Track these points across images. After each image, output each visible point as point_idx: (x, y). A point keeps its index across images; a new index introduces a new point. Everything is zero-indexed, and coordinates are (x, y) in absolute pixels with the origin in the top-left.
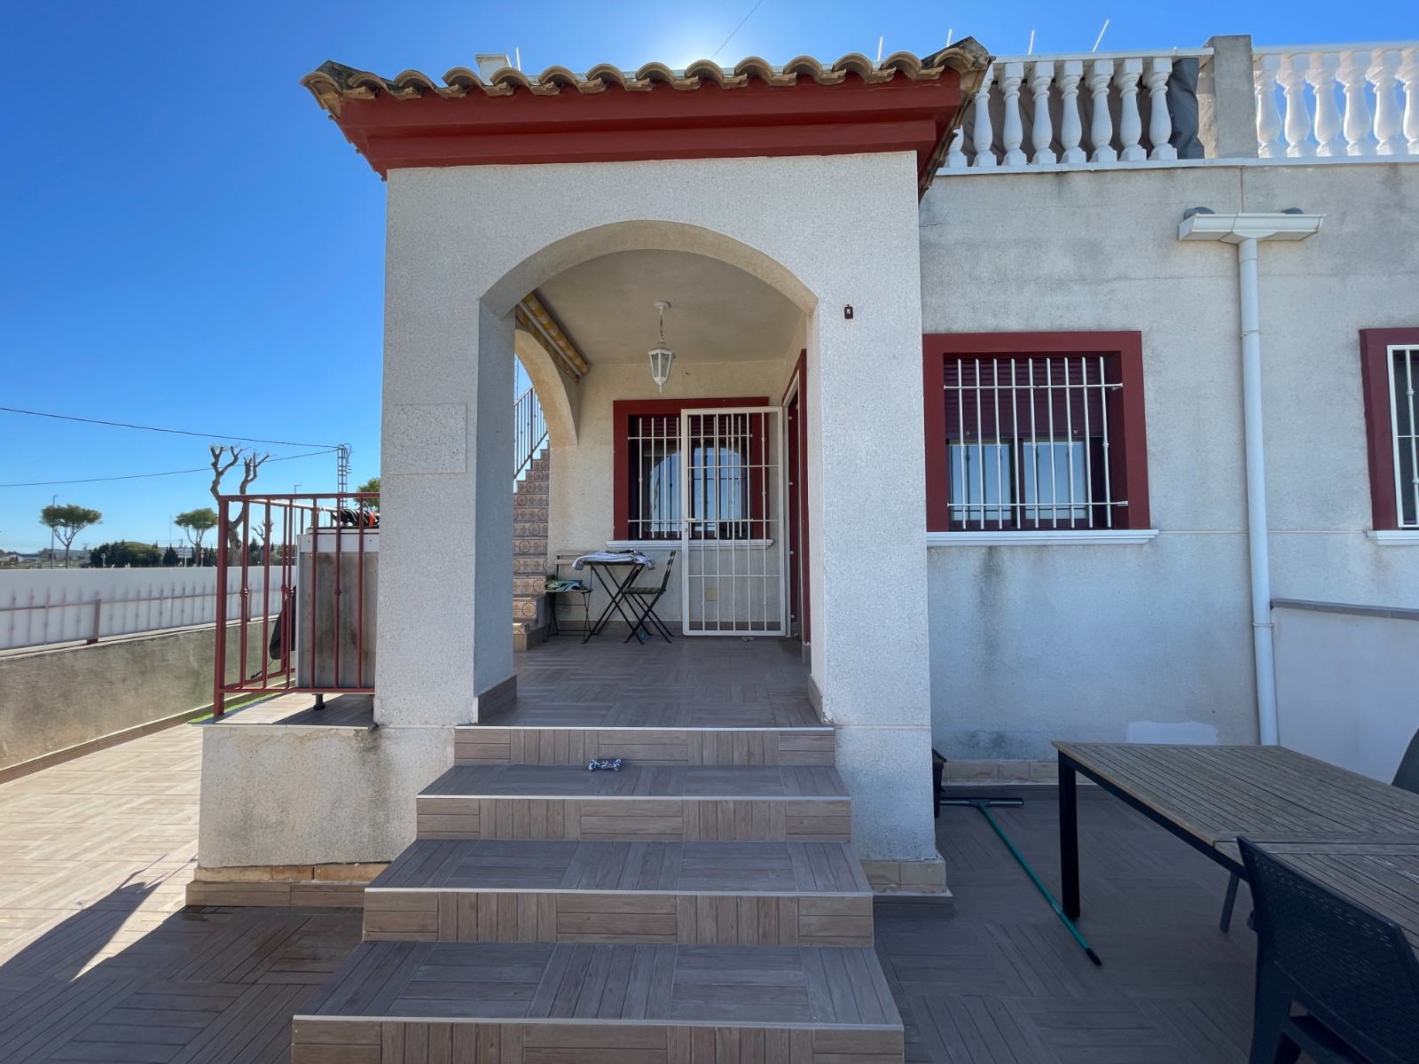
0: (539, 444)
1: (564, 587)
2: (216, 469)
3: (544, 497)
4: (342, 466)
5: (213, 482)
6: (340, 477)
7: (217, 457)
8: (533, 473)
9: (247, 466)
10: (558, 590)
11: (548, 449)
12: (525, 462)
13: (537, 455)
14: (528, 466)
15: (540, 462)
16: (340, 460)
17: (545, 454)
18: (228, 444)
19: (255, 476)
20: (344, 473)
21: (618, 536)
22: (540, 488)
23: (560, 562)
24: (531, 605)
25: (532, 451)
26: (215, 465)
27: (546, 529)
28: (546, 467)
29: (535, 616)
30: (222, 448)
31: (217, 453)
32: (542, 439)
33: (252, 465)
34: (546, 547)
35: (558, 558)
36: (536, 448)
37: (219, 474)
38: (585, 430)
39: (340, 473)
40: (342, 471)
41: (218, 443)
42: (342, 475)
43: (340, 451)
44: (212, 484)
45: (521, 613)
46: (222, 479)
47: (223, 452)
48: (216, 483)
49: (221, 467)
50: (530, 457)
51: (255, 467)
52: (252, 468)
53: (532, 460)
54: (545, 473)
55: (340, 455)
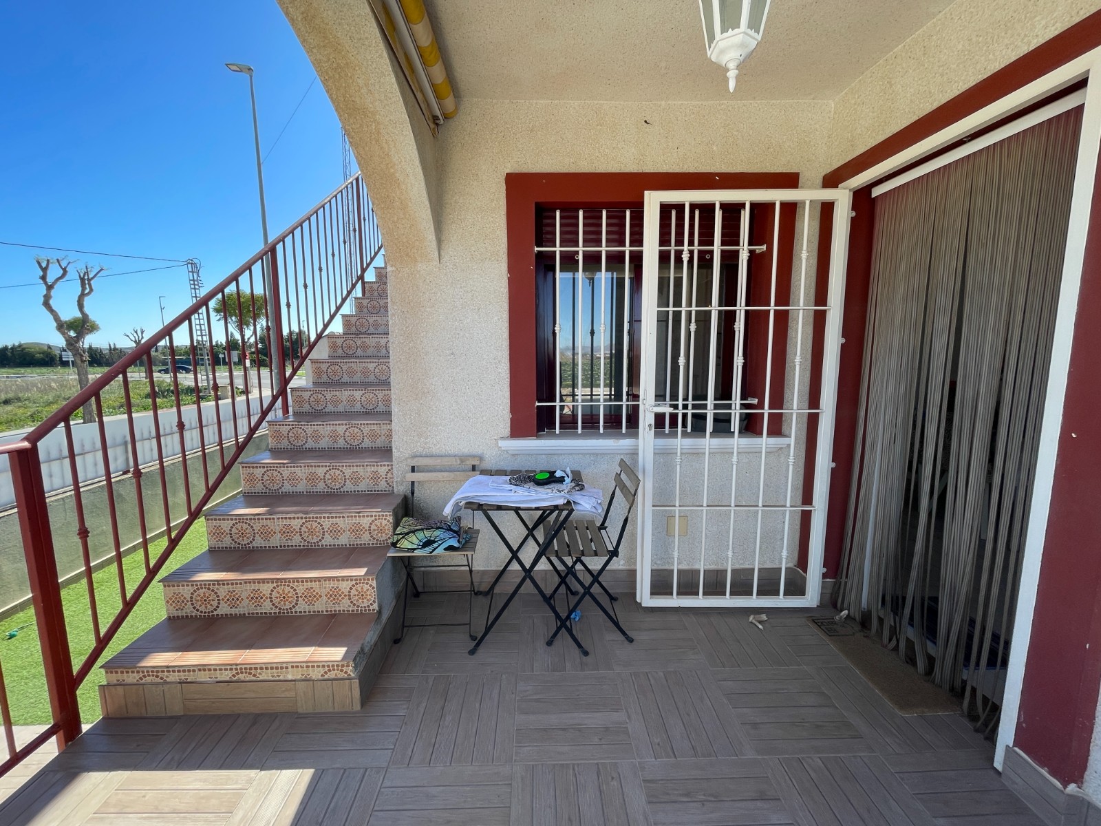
0: (372, 259)
1: (429, 549)
2: (46, 283)
3: (383, 341)
4: (194, 280)
5: (45, 296)
6: (193, 291)
7: (45, 270)
8: (365, 302)
9: (82, 280)
10: (417, 553)
11: (385, 268)
12: (354, 286)
13: (370, 276)
14: (358, 292)
15: (375, 286)
16: (191, 274)
17: (381, 274)
18: (54, 256)
19: (91, 290)
20: (197, 287)
21: (518, 430)
22: (376, 325)
23: (416, 477)
24: (366, 587)
25: (364, 270)
26: (44, 278)
27: (388, 402)
28: (383, 294)
29: (375, 606)
30: (48, 261)
31: (44, 265)
32: (376, 254)
33: (86, 277)
34: (390, 436)
35: (413, 469)
36: (368, 265)
37: (50, 288)
38: (453, 233)
39: (193, 286)
40: (194, 284)
41: (44, 256)
42: (195, 289)
43: (190, 265)
44: (43, 299)
45: (346, 602)
46: (53, 293)
47: (50, 265)
48: (47, 298)
49: (50, 280)
50: (361, 278)
51: (89, 280)
52: (87, 282)
53: (363, 283)
54: (382, 302)
55: (190, 270)
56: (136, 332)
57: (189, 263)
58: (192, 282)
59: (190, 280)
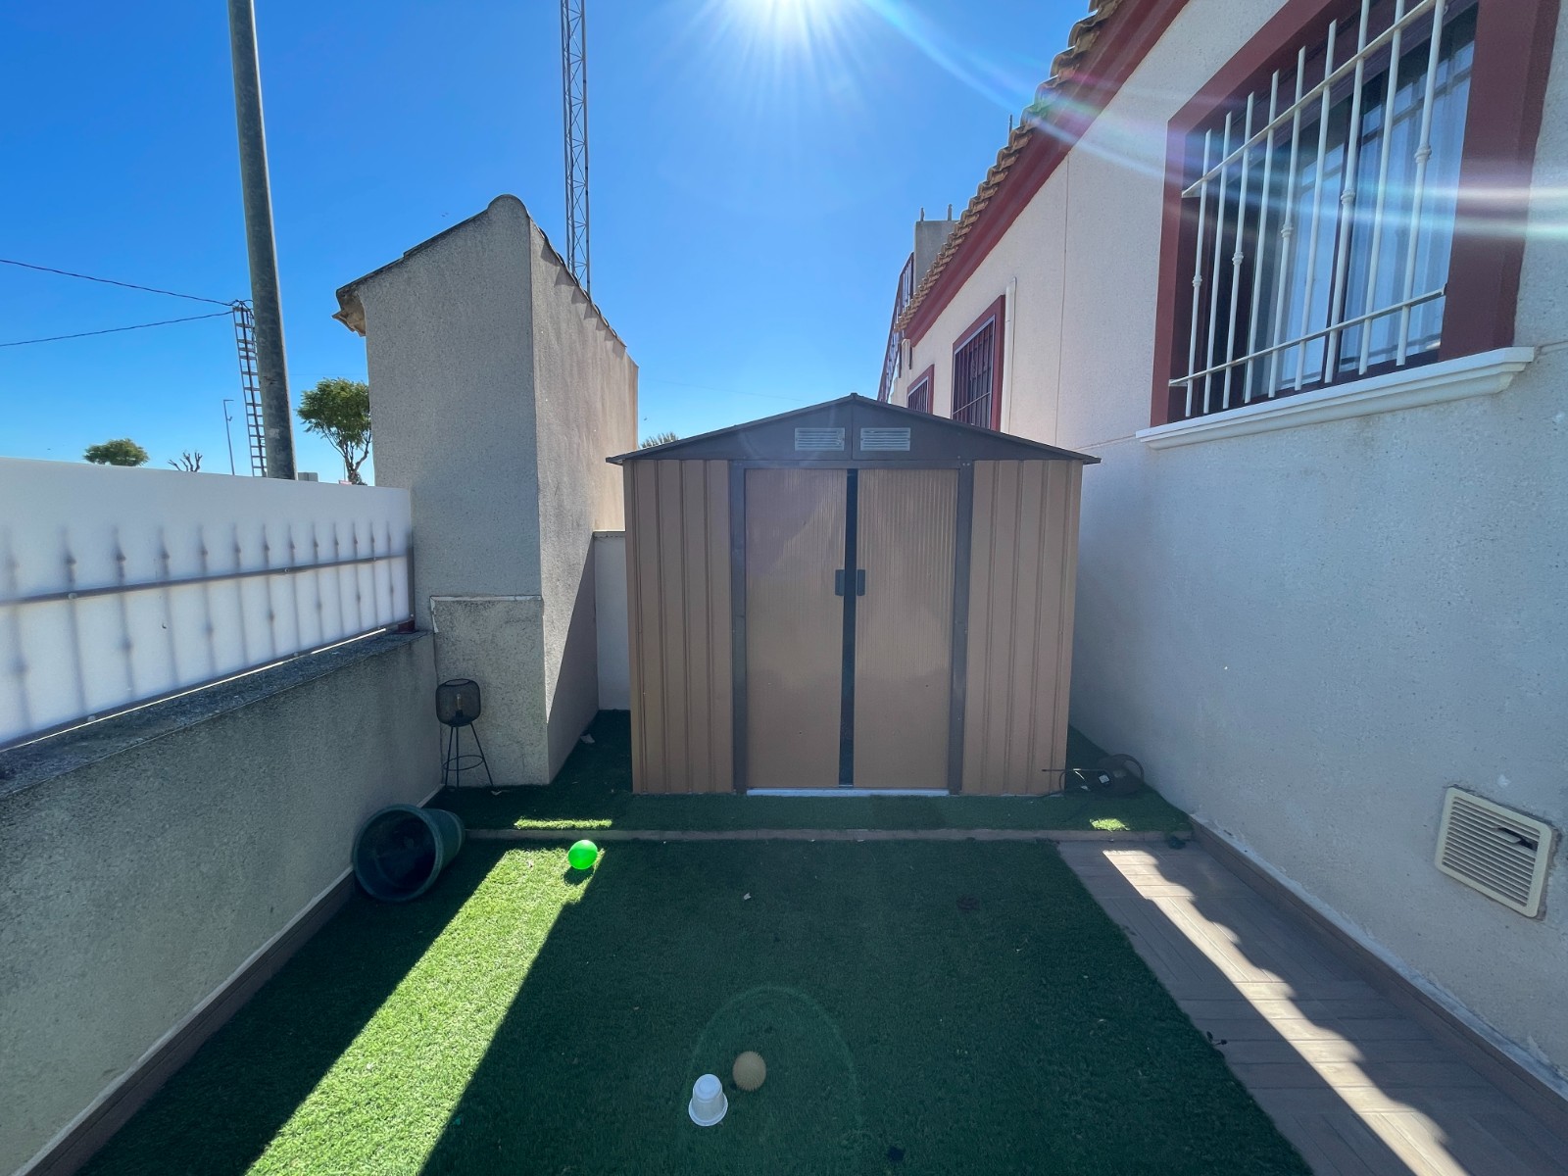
6: (244, 361)
16: (240, 329)
39: (244, 353)
40: (246, 349)
42: (247, 357)
43: (237, 313)
55: (239, 321)
56: (188, 459)
57: (236, 309)
58: (243, 345)
59: (239, 341)
